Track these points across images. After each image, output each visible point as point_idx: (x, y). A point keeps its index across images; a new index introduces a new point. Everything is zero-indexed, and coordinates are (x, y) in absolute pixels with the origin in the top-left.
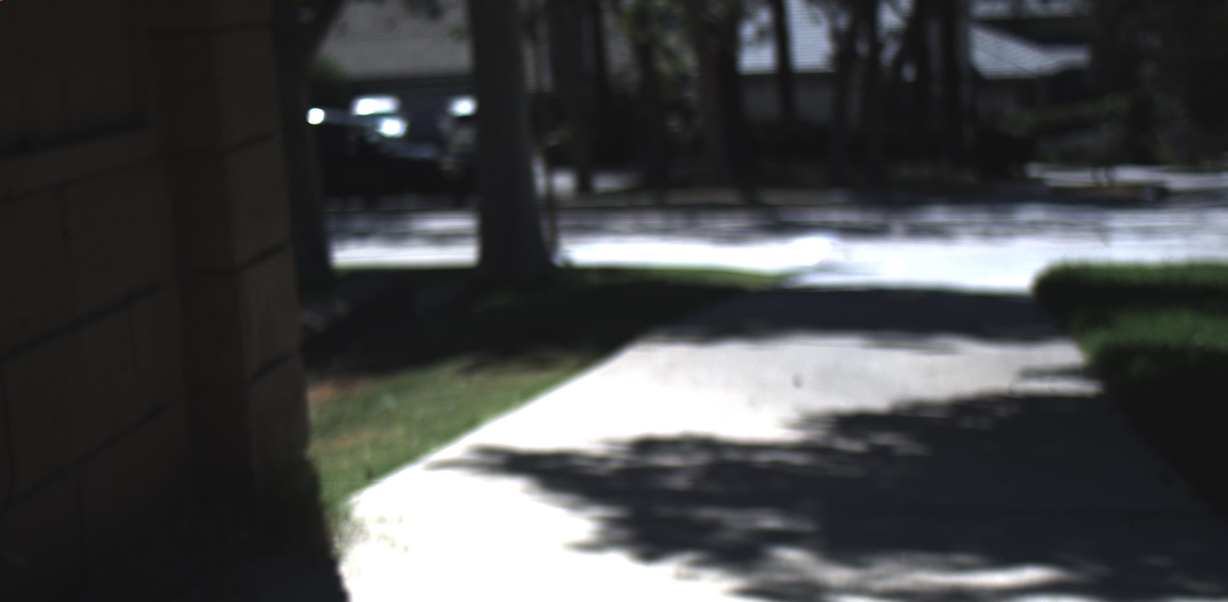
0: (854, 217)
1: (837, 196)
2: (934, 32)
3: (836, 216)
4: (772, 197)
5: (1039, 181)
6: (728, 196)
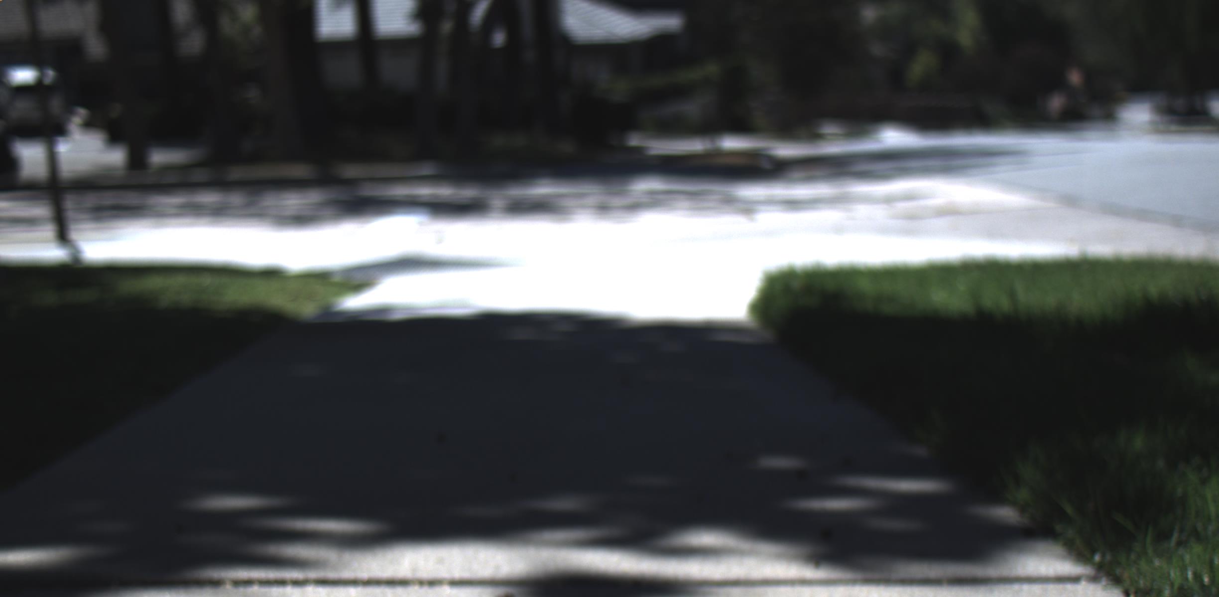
0: (445, 192)
1: (427, 169)
3: (425, 191)
4: (351, 171)
5: (638, 150)
6: (299, 171)
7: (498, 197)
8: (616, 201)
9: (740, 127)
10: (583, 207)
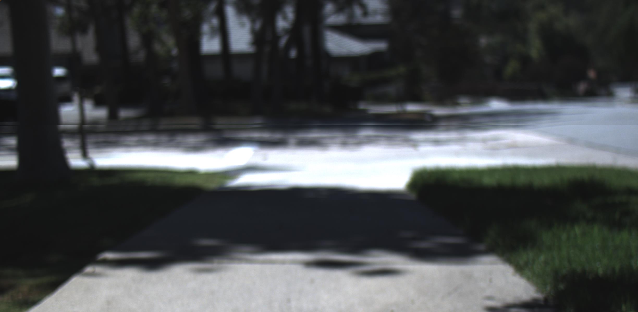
0: (266, 135)
2: (307, 31)
3: (256, 135)
5: (364, 111)
6: (195, 121)
7: (293, 137)
8: (351, 141)
9: (416, 99)
10: (335, 143)
